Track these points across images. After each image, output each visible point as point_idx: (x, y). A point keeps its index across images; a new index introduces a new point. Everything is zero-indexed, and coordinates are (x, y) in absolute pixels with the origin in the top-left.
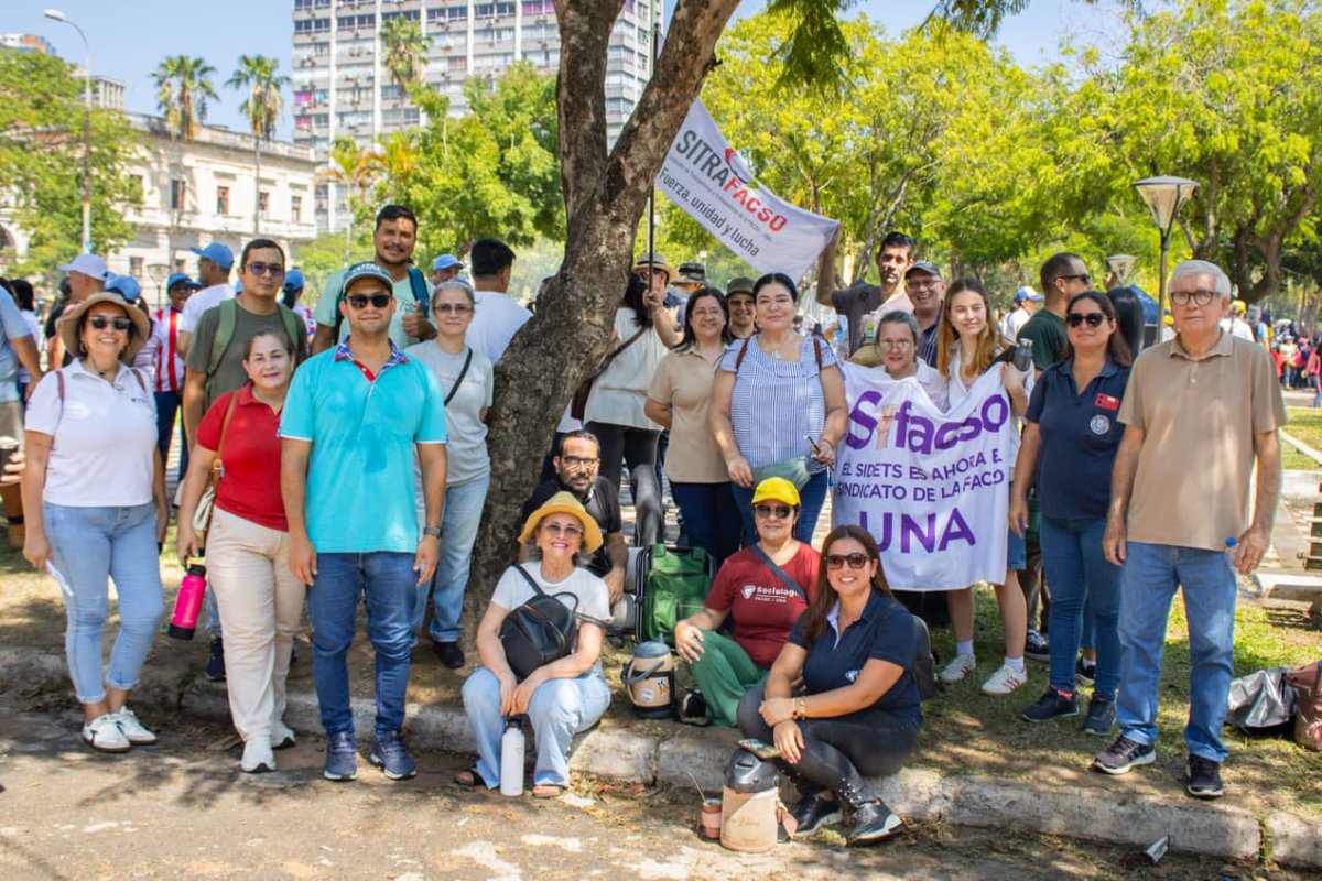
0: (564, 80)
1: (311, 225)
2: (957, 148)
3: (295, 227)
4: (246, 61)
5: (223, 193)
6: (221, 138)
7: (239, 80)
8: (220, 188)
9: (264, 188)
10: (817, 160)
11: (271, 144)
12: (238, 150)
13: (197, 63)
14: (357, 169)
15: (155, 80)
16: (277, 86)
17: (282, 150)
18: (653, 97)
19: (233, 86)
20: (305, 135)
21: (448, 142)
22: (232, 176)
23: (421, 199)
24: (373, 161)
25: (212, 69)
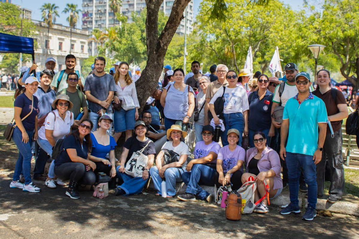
0: (147, 21)
1: (86, 54)
2: (273, 34)
3: (82, 55)
4: (68, 5)
5: (61, 44)
6: (60, 28)
7: (66, 11)
8: (60, 42)
9: (72, 43)
10: (233, 38)
11: (75, 30)
12: (65, 31)
13: (53, 5)
14: (100, 38)
15: (41, 10)
16: (77, 13)
17: (78, 32)
18: (168, 26)
19: (64, 13)
20: (85, 27)
21: (127, 31)
22: (63, 39)
23: (118, 47)
24: (105, 36)
25: (57, 7)
